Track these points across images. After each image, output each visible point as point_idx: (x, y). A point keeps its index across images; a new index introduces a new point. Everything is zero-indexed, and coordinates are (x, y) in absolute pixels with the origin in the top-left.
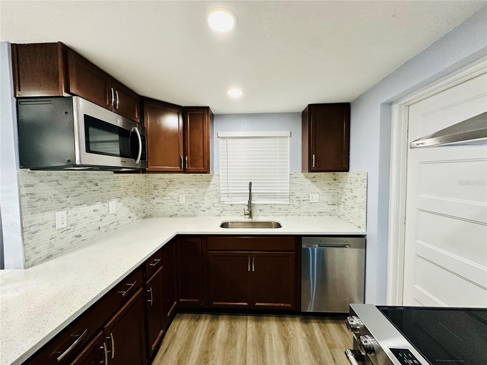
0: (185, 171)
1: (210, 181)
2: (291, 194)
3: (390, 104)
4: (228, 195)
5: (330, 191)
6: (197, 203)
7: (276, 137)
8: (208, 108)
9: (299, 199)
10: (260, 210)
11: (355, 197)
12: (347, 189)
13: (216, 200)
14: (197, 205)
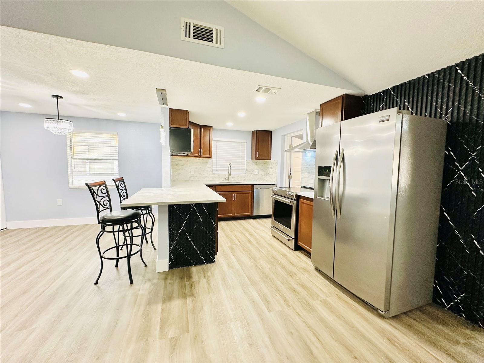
0: (200, 157)
1: (207, 163)
2: (246, 170)
3: (284, 135)
4: (216, 170)
5: (263, 169)
6: (200, 174)
7: (240, 142)
8: (212, 126)
9: (250, 172)
10: (232, 178)
11: (273, 170)
12: (270, 167)
13: (211, 173)
14: (201, 175)
